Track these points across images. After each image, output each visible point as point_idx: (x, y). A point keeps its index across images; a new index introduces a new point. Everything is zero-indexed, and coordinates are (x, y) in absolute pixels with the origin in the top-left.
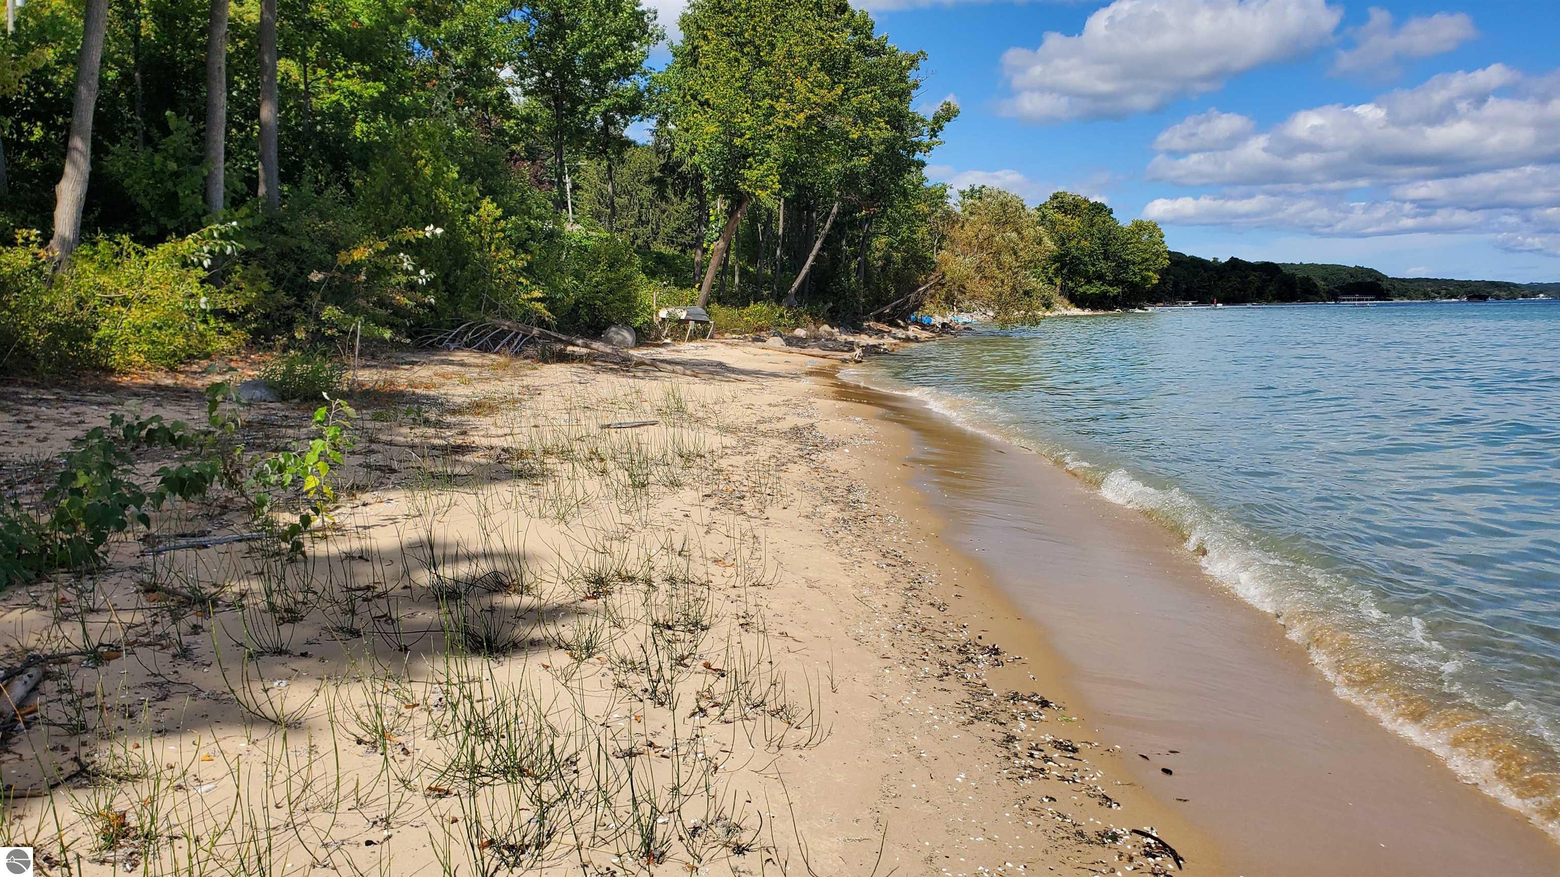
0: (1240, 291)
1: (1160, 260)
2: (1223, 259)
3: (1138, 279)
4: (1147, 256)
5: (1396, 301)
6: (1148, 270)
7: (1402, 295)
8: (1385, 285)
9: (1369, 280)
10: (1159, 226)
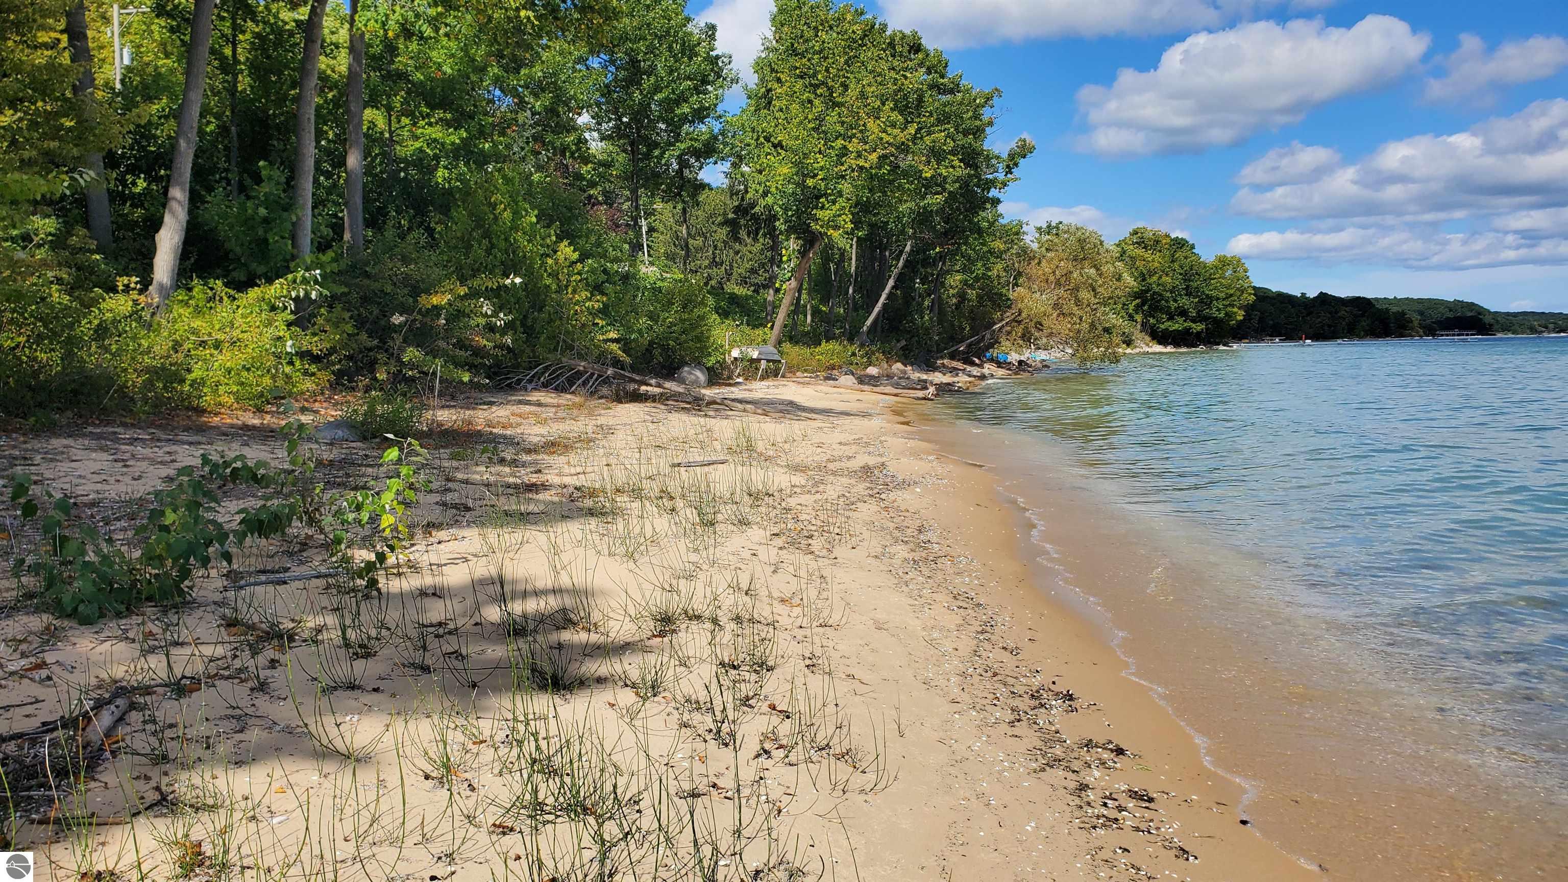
0: (1330, 326)
1: (1245, 295)
2: (1312, 294)
3: (1222, 315)
4: (1232, 292)
5: (1499, 335)
6: (1233, 306)
7: (1506, 329)
8: (1487, 319)
9: (1469, 314)
10: (1243, 261)
